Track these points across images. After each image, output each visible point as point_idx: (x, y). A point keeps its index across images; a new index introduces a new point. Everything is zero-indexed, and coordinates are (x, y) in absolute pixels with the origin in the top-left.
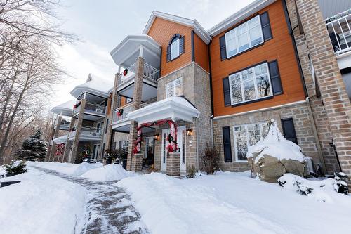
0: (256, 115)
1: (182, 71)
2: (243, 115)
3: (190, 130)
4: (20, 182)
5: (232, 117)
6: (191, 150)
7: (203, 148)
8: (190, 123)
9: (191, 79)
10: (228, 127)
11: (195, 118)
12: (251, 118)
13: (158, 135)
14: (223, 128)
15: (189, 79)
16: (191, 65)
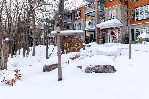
0: (143, 25)
1: (115, 7)
2: (139, 24)
3: (119, 31)
4: (90, 46)
5: (135, 25)
6: (120, 37)
7: (124, 36)
8: (119, 28)
9: (119, 11)
10: (134, 29)
11: (121, 26)
12: (142, 26)
13: (106, 32)
14: (132, 29)
15: (118, 11)
16: (119, 5)
